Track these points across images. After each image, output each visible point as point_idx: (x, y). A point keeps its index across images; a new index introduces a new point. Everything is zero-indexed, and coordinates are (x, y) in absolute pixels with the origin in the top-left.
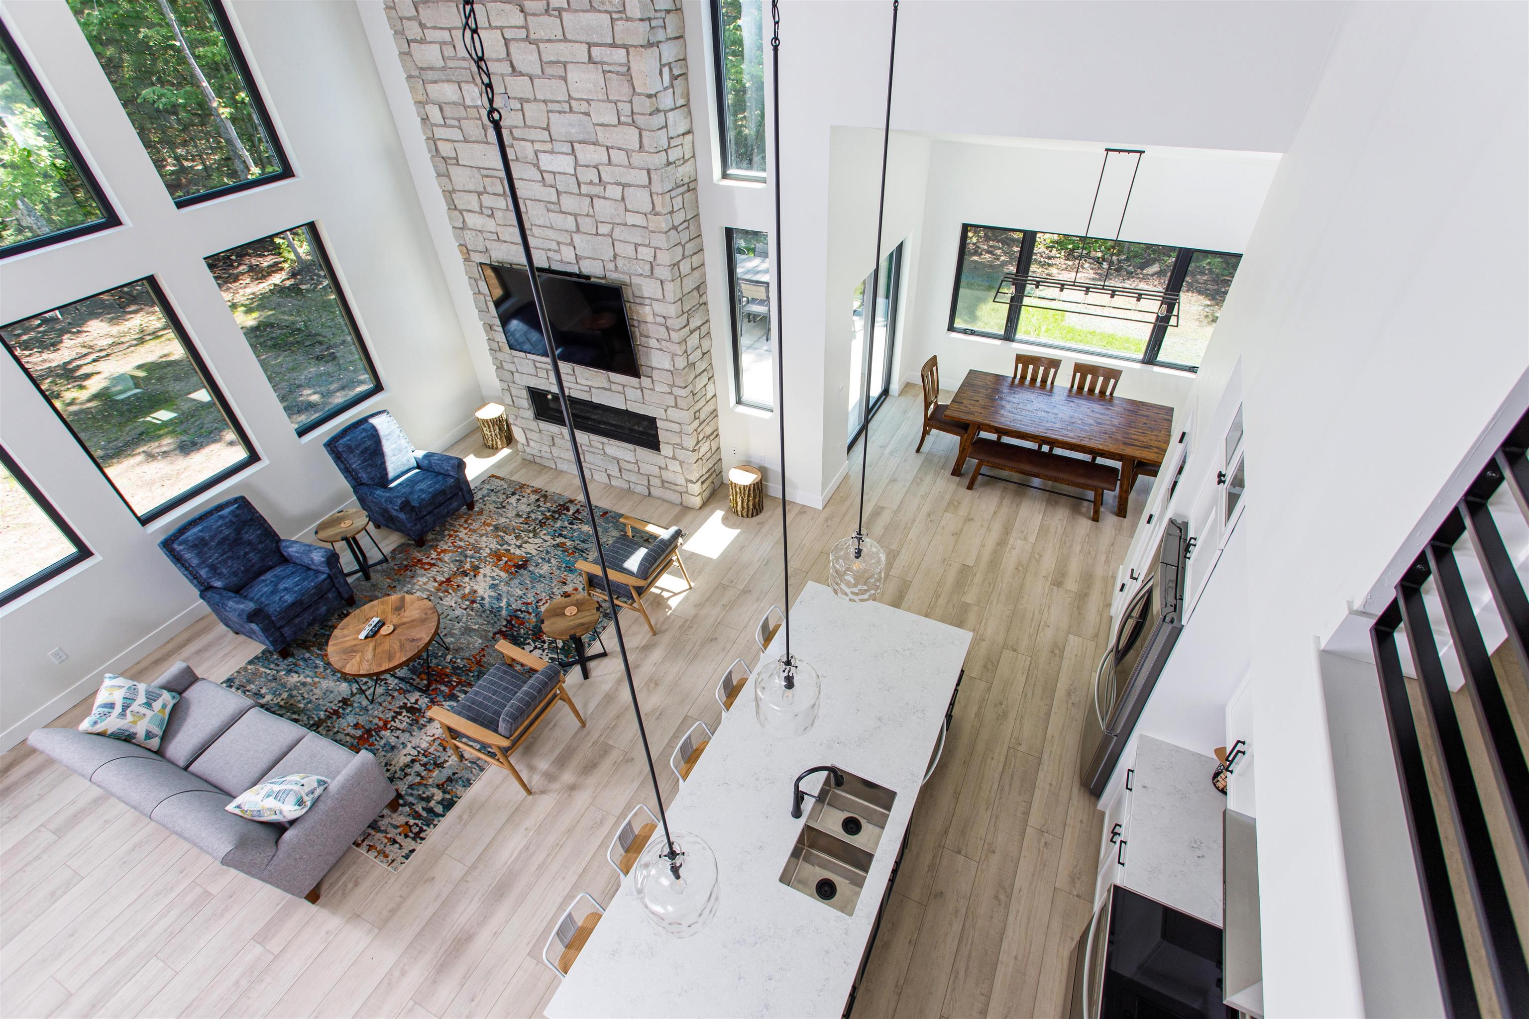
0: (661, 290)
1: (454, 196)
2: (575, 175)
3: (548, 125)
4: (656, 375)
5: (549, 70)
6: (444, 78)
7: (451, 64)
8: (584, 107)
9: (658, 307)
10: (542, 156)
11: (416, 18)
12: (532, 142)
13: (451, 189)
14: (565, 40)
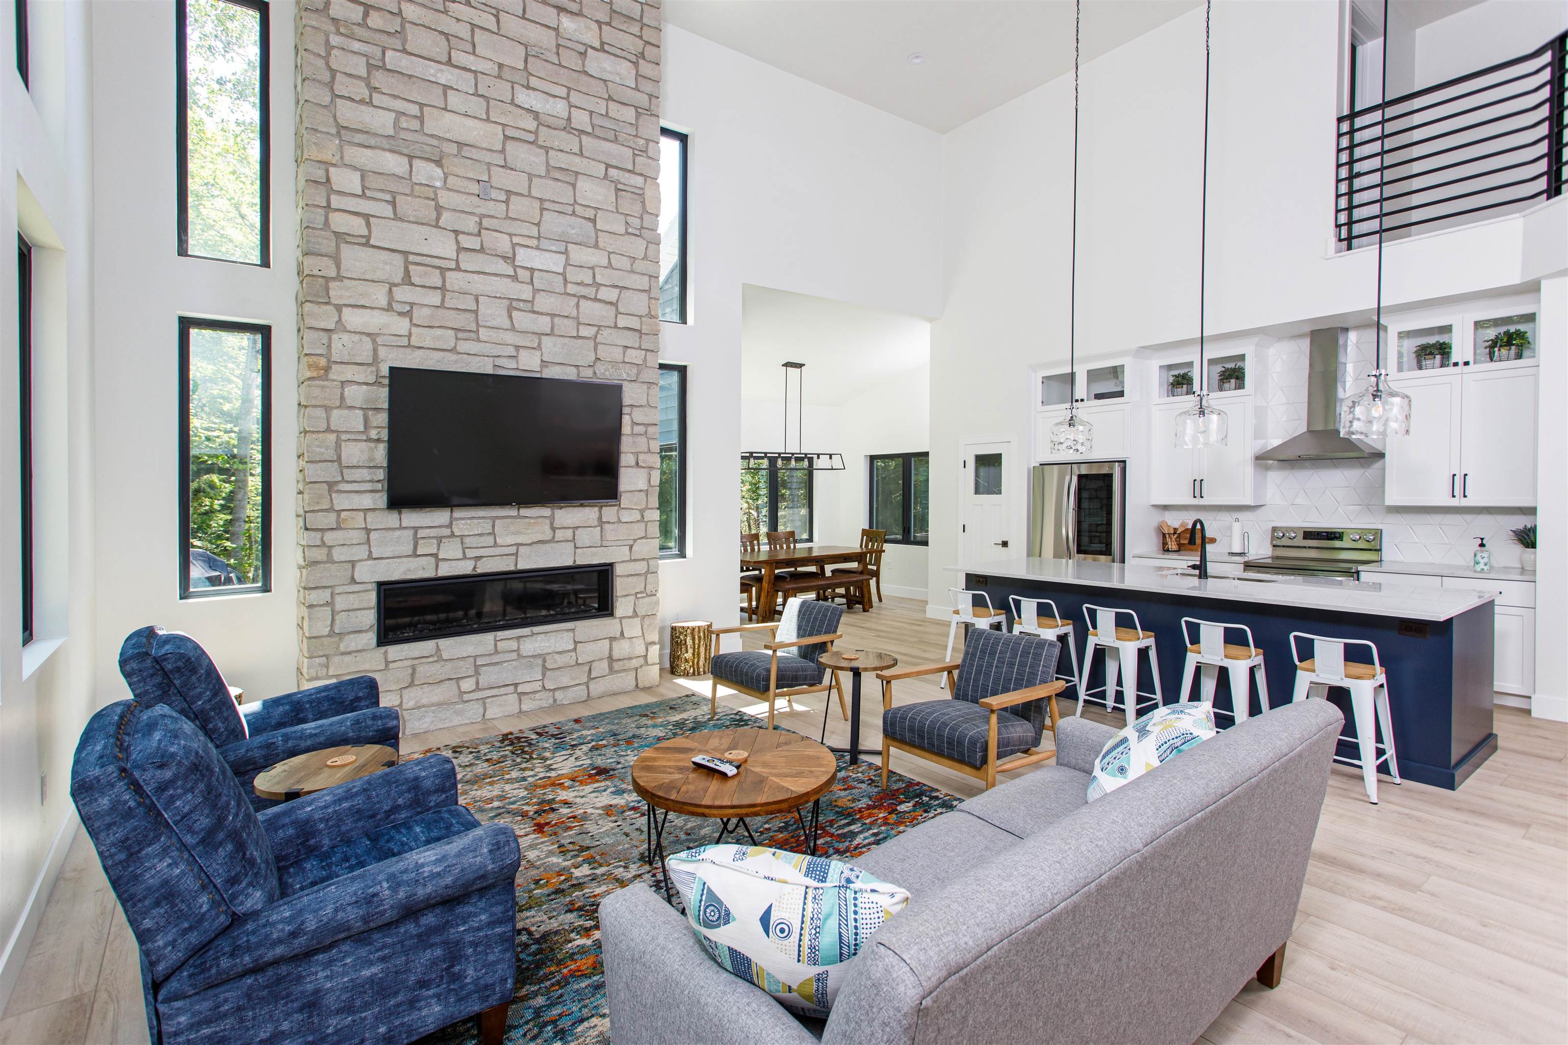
0: (645, 396)
1: (332, 285)
2: (564, 275)
3: (539, 222)
4: (625, 500)
5: (557, 175)
6: (387, 146)
7: (403, 135)
8: (590, 213)
9: (639, 416)
10: (520, 252)
11: (367, 80)
12: (510, 235)
13: (333, 274)
14: (581, 154)
